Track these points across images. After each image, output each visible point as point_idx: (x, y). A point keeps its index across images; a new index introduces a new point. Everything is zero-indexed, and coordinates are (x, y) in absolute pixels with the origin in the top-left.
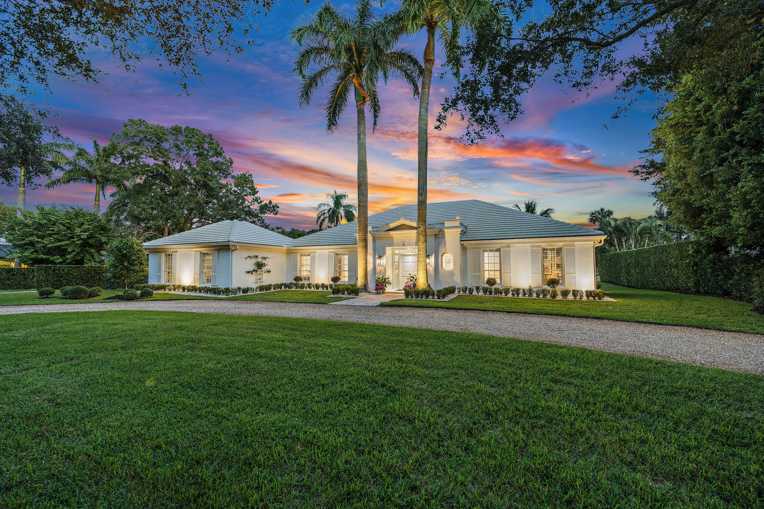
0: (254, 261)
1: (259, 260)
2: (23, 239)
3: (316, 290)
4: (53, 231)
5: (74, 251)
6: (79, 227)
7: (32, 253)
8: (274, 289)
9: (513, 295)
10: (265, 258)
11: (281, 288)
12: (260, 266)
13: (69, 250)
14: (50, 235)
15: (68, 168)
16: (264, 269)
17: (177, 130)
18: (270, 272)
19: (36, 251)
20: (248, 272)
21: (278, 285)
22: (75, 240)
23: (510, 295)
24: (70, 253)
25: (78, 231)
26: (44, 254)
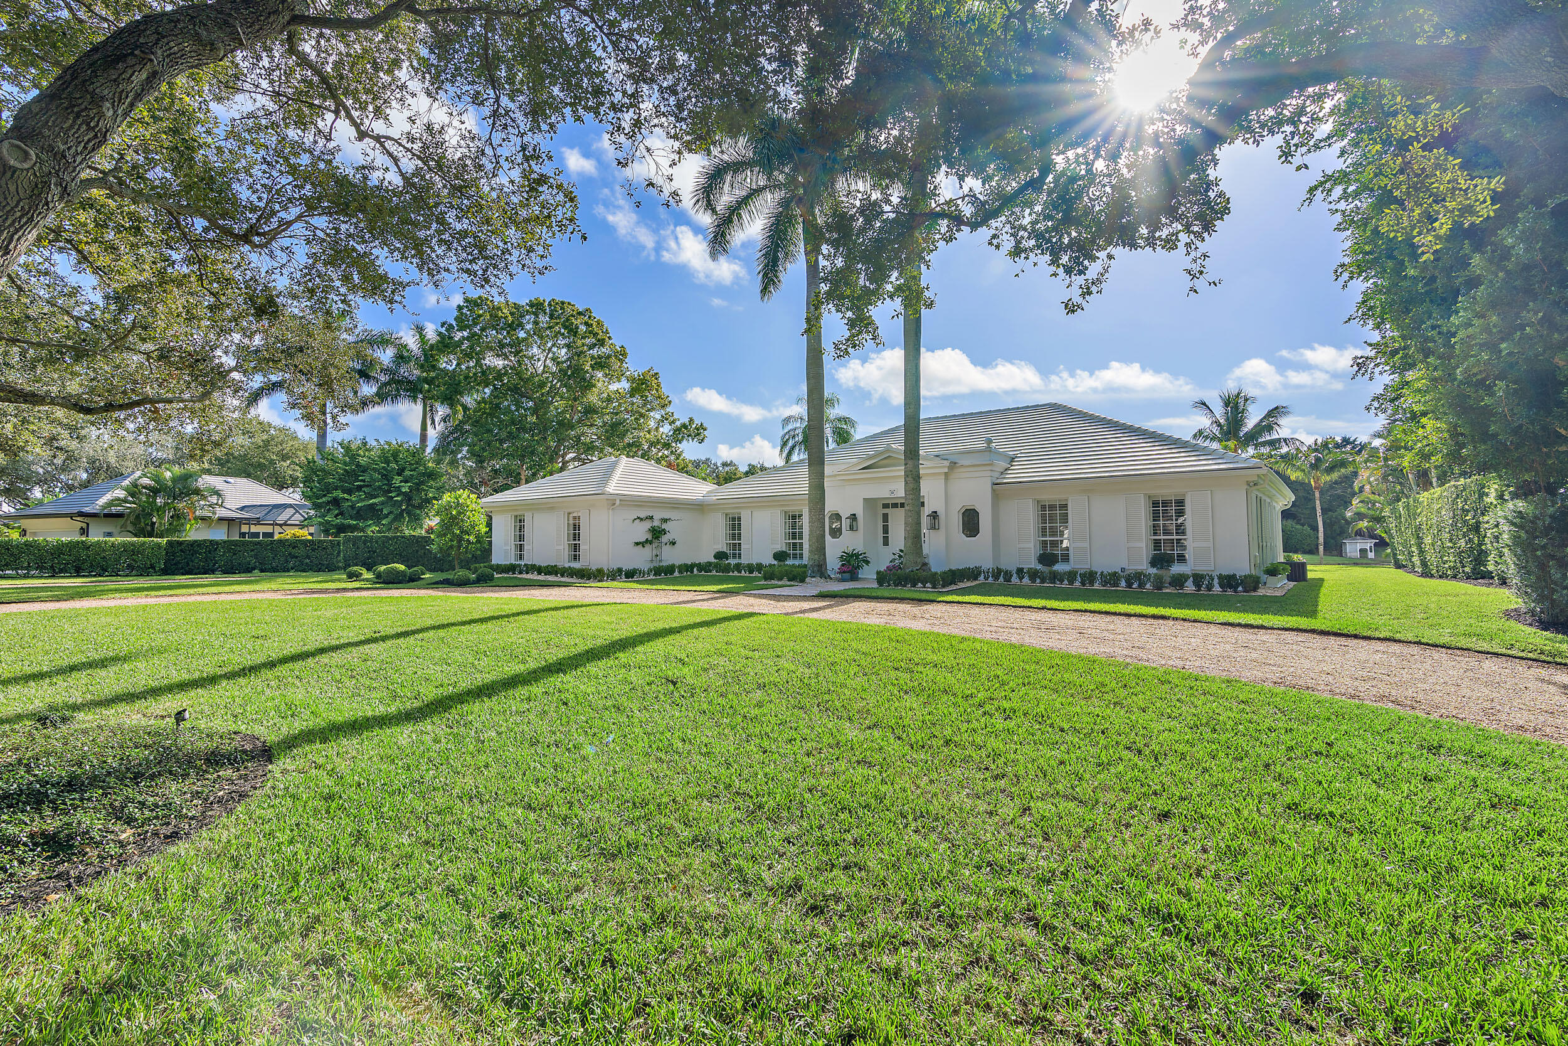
0: (648, 525)
1: (656, 523)
2: (325, 496)
3: (747, 574)
4: (363, 481)
5: (391, 512)
6: (399, 474)
7: (336, 516)
8: (680, 572)
9: (1083, 584)
10: (665, 521)
11: (692, 572)
12: (657, 533)
13: (385, 512)
14: (359, 488)
15: (383, 378)
16: (665, 539)
17: (537, 307)
18: (674, 544)
19: (341, 513)
20: (637, 544)
21: (686, 565)
22: (393, 495)
23: (1077, 584)
24: (386, 516)
25: (397, 480)
26: (352, 518)
